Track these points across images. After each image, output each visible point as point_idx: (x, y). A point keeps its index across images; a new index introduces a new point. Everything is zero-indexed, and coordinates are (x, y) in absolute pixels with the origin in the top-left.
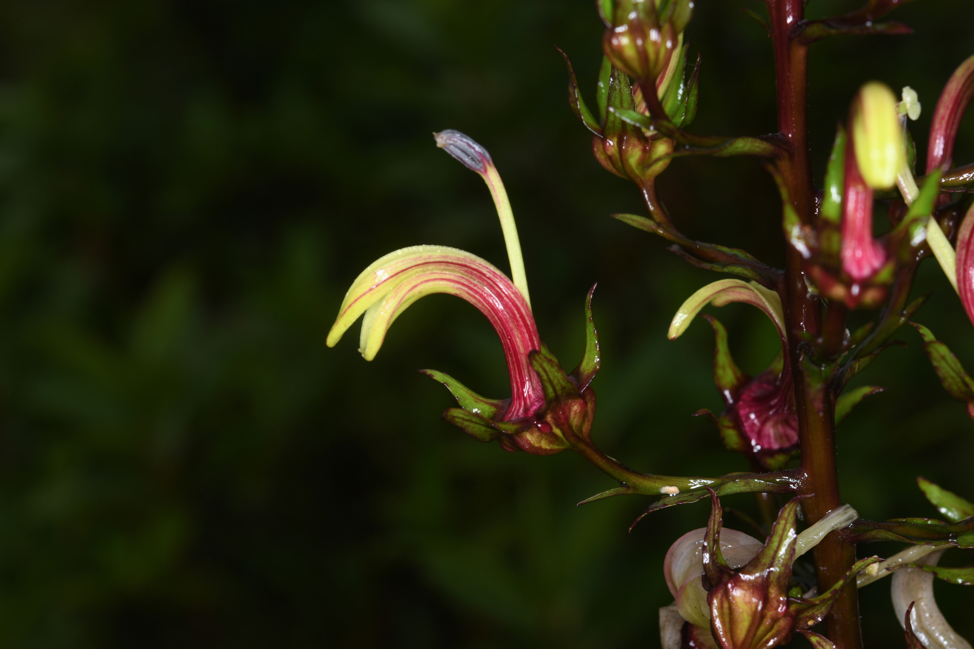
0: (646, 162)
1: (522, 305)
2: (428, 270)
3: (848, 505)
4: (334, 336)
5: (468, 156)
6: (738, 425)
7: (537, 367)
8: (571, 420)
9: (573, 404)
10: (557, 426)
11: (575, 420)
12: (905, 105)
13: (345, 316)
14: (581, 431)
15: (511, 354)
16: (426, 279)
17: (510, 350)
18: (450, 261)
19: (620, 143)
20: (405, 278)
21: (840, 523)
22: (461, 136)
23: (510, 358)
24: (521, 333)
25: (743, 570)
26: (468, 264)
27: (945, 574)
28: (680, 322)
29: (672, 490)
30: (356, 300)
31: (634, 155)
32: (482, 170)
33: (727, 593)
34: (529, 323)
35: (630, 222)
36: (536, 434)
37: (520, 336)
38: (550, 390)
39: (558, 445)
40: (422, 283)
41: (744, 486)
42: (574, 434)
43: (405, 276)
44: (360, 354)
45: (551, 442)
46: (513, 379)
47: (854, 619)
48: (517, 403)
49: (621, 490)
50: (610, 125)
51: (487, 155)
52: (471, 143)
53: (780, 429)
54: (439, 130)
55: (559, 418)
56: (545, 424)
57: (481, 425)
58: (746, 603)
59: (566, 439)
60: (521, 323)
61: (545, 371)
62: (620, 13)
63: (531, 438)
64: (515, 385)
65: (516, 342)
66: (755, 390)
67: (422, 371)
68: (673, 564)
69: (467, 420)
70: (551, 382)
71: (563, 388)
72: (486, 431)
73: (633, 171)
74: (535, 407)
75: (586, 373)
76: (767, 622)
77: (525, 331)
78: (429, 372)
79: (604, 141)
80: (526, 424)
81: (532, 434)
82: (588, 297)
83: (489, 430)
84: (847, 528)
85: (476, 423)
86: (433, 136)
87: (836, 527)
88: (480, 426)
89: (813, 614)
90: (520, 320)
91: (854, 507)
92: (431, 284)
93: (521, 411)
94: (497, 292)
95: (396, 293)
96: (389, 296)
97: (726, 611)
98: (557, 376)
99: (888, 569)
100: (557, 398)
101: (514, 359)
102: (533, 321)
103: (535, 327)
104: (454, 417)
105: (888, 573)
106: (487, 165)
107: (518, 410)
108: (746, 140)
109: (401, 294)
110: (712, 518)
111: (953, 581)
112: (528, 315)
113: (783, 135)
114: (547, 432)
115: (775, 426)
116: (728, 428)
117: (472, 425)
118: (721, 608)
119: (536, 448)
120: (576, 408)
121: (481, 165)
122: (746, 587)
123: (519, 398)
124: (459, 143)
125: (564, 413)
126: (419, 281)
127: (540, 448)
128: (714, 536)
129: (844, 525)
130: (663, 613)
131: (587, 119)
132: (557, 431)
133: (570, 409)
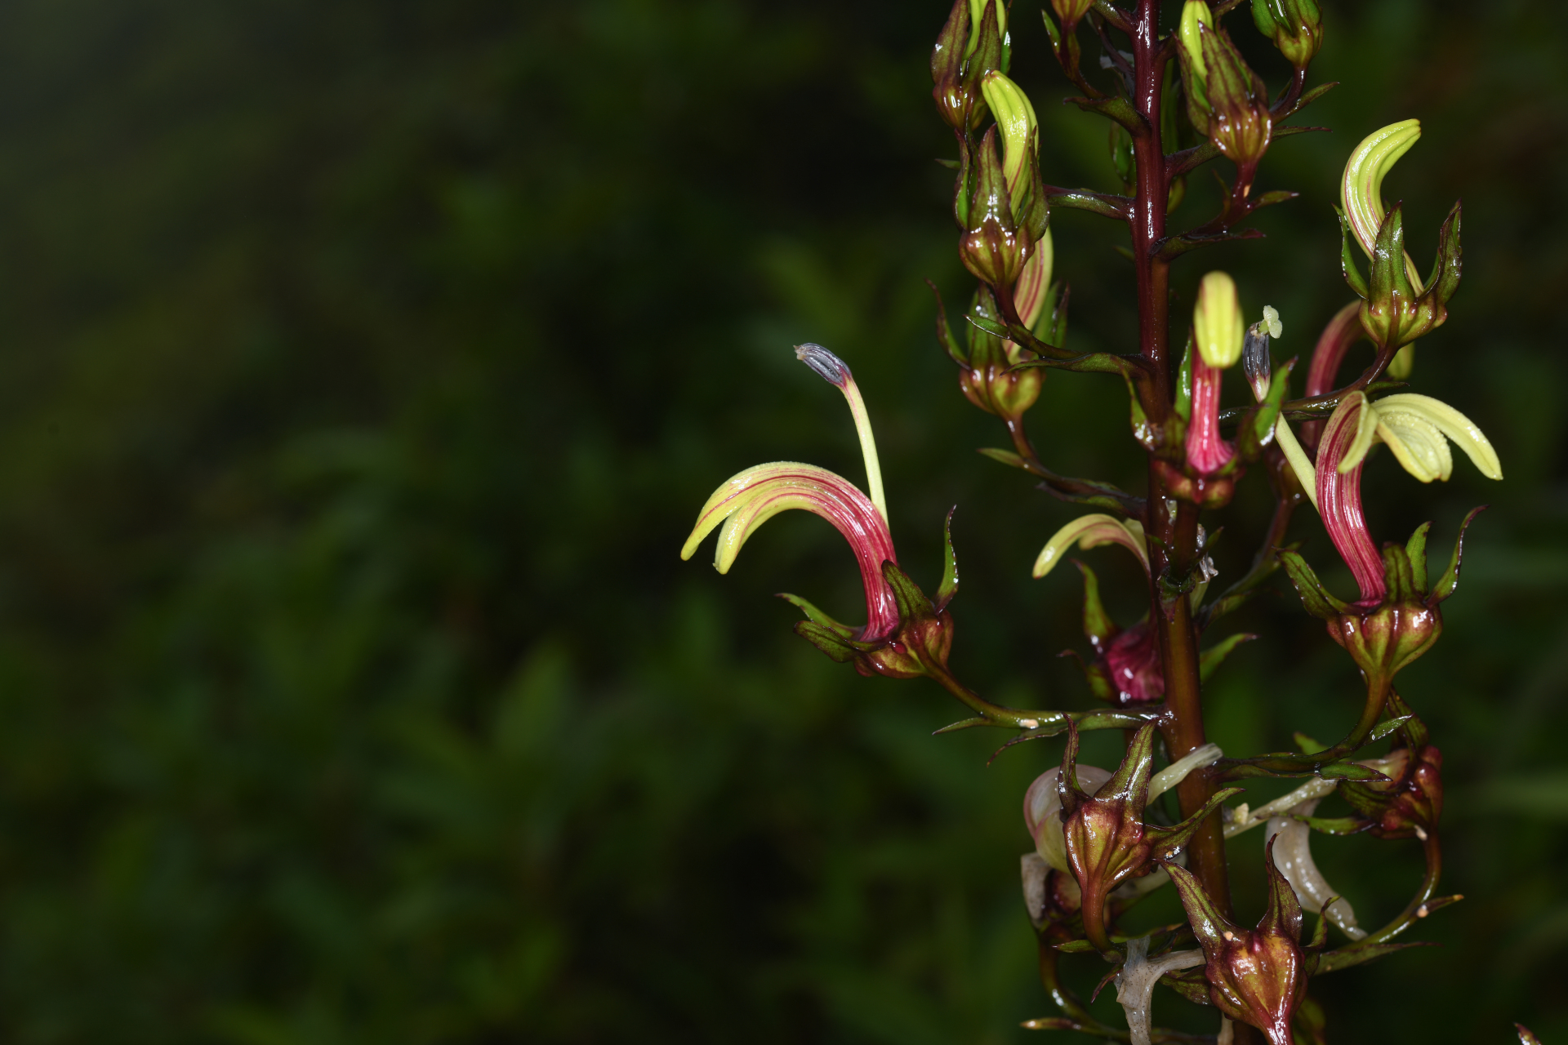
0: (1012, 394)
1: (880, 523)
2: (785, 484)
3: (1213, 744)
4: (688, 550)
5: (828, 368)
6: (1108, 674)
7: (891, 580)
8: (927, 642)
9: (929, 625)
10: (913, 647)
11: (931, 643)
12: (1266, 322)
13: (700, 527)
14: (937, 654)
15: (867, 574)
16: (782, 493)
17: (866, 570)
18: (808, 475)
19: (986, 375)
20: (762, 492)
21: (1204, 760)
22: (821, 348)
23: (866, 579)
24: (878, 552)
25: (1098, 794)
26: (825, 479)
27: (1318, 824)
28: (1047, 558)
29: (1032, 724)
30: (711, 511)
31: (1001, 387)
32: (842, 384)
33: (1081, 820)
34: (886, 542)
35: (996, 457)
36: (891, 655)
37: (876, 555)
38: (905, 606)
39: (914, 669)
40: (778, 496)
41: (1105, 720)
42: (929, 657)
43: (762, 489)
44: (714, 568)
45: (906, 665)
46: (870, 600)
47: (1220, 865)
48: (872, 625)
49: (978, 720)
50: (976, 354)
51: (847, 369)
52: (831, 356)
53: (1151, 679)
54: (799, 344)
55: (915, 638)
56: (900, 643)
57: (834, 641)
58: (1100, 826)
59: (922, 661)
60: (878, 542)
61: (899, 585)
62: (974, 214)
63: (887, 660)
64: (871, 606)
65: (873, 561)
66: (1127, 640)
67: (778, 595)
68: (1033, 803)
69: (820, 635)
70: (905, 597)
71: (918, 605)
72: (839, 649)
73: (999, 404)
74: (890, 627)
75: (944, 595)
76: (1122, 848)
77: (882, 550)
78: (786, 595)
79: (971, 373)
80: (881, 644)
81: (886, 654)
82: (947, 519)
83: (842, 648)
84: (1210, 767)
85: (829, 639)
86: (794, 349)
87: (1199, 764)
88: (833, 643)
89: (1172, 844)
90: (877, 538)
91: (1219, 745)
92: (787, 498)
93: (876, 632)
94: (855, 509)
95: (752, 505)
96: (745, 507)
97: (1080, 837)
98: (912, 591)
99: (1258, 817)
100: (912, 617)
101: (870, 579)
102: (890, 540)
103: (892, 546)
104: (807, 630)
105: (1259, 822)
106: (846, 378)
107: (874, 632)
108: (1105, 356)
109: (757, 507)
110: (1069, 745)
111: (1325, 830)
112: (885, 534)
113: (1145, 356)
114: (901, 652)
115: (1145, 676)
116: (1096, 675)
117: (825, 641)
118: (1076, 834)
119: (890, 669)
120: (931, 630)
121: (840, 378)
122: (1101, 812)
123: (875, 619)
124: (819, 355)
125: (919, 634)
126: (776, 495)
127: (895, 670)
128: (1070, 762)
129: (1208, 763)
130: (1026, 862)
131: (954, 350)
132: (913, 654)
133: (926, 631)
